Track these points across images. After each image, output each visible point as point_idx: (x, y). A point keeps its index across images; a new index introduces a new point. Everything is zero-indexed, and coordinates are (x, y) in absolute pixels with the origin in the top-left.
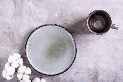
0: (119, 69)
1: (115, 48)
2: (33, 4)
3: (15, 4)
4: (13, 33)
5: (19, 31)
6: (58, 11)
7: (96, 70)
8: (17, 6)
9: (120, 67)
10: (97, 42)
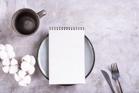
0: (125, 73)
1: (120, 50)
2: (28, 3)
3: (7, 3)
4: (5, 35)
5: (12, 33)
6: (56, 10)
7: (100, 75)
8: (9, 5)
9: (126, 70)
10: (100, 44)
